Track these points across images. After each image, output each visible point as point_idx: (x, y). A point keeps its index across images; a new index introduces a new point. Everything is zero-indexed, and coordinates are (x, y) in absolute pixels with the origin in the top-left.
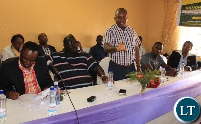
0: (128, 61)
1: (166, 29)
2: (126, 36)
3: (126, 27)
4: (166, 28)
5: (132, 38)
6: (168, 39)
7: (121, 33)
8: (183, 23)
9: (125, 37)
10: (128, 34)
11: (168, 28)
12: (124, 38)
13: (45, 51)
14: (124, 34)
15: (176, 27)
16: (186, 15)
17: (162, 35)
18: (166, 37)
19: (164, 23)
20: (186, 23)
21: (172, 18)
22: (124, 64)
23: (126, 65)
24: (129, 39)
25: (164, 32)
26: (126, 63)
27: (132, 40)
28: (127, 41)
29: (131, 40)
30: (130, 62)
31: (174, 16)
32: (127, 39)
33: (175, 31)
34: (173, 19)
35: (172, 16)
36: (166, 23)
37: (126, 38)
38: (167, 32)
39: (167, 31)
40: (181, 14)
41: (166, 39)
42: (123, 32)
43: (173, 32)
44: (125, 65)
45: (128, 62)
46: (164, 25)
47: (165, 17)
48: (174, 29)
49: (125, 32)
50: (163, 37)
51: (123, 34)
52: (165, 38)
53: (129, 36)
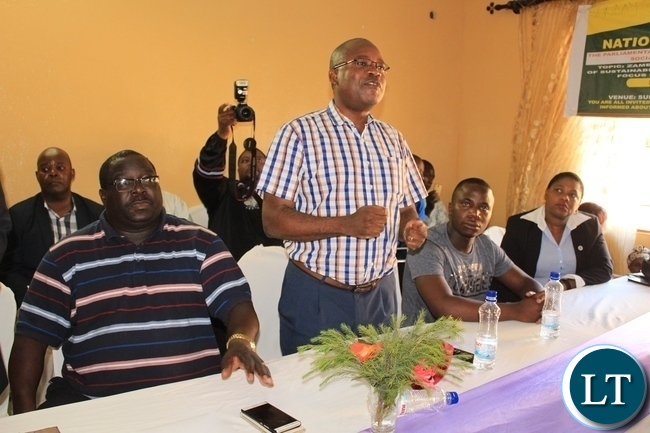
0: (362, 261)
1: (529, 131)
2: (365, 156)
3: (370, 121)
4: (530, 126)
5: (391, 169)
6: (536, 167)
7: (344, 141)
8: (593, 102)
9: (361, 159)
10: (374, 150)
11: (537, 123)
12: (358, 163)
13: (55, 228)
14: (359, 145)
15: (566, 120)
16: (602, 72)
17: (514, 152)
18: (528, 158)
19: (521, 107)
20: (605, 104)
21: (551, 85)
22: (342, 278)
23: (352, 282)
24: (379, 172)
25: (520, 140)
26: (352, 269)
27: (391, 175)
28: (367, 179)
29: (383, 175)
30: (369, 269)
31: (558, 78)
32: (370, 168)
33: (563, 137)
34: (554, 91)
35: (553, 76)
36: (528, 106)
37: (366, 164)
38: (533, 141)
39: (533, 136)
40: (586, 68)
41: (529, 168)
42: (357, 139)
43: (553, 141)
44: (347, 279)
45: (361, 269)
46: (519, 115)
47: (526, 84)
48: (558, 125)
49: (365, 137)
50: (515, 159)
51: (355, 148)
52: (526, 165)
53: (376, 157)
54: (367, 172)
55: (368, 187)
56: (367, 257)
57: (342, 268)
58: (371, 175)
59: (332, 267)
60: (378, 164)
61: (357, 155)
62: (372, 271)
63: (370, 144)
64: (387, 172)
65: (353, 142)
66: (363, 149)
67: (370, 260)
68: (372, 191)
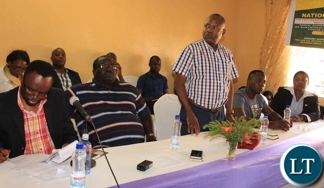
0: (214, 101)
1: (267, 50)
2: (217, 60)
3: (219, 47)
4: (268, 49)
5: (226, 66)
6: (270, 67)
7: (209, 54)
8: (297, 40)
9: (215, 62)
10: (220, 58)
11: (271, 47)
12: (214, 63)
13: (61, 78)
14: (214, 56)
15: (284, 47)
17: (261, 60)
18: (267, 62)
19: (265, 40)
20: (302, 41)
21: (278, 32)
22: (206, 106)
23: (210, 108)
25: (263, 54)
26: (210, 103)
27: (226, 68)
28: (217, 69)
29: (223, 68)
30: (217, 104)
31: (282, 28)
32: (218, 65)
33: (283, 54)
34: (279, 34)
35: (279, 27)
36: (268, 40)
37: (217, 63)
38: (269, 55)
39: (269, 53)
40: (294, 25)
41: (267, 67)
42: (214, 53)
43: (279, 55)
44: (208, 107)
45: (214, 103)
46: (264, 43)
47: (267, 30)
48: (281, 50)
49: (217, 53)
50: (261, 62)
51: (213, 57)
52: (265, 65)
53: (221, 61)
54: (217, 66)
55: (218, 72)
56: (216, 99)
57: (207, 103)
58: (219, 68)
59: (203, 102)
60: (221, 64)
61: (213, 60)
62: (218, 104)
63: (219, 56)
64: (225, 67)
65: (212, 54)
66: (216, 57)
67: (217, 100)
68: (219, 74)
